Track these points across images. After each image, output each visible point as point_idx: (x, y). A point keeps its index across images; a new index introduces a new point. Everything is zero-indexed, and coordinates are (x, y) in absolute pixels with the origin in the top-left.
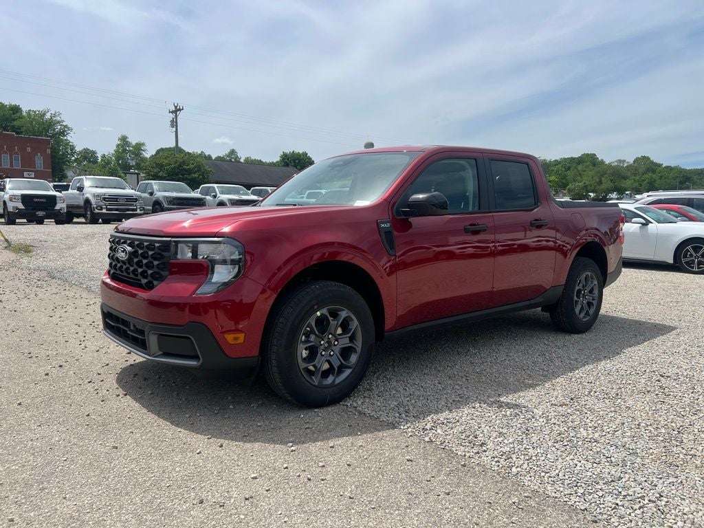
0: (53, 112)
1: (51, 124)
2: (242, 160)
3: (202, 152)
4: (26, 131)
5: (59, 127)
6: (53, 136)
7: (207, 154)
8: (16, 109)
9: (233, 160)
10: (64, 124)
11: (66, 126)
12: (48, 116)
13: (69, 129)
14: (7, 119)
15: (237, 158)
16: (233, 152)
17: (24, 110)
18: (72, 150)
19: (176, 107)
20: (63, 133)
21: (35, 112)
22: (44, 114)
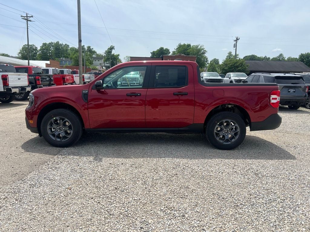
0: (201, 45)
1: (199, 50)
2: (286, 59)
3: (265, 56)
4: (191, 54)
5: (202, 51)
6: (200, 55)
7: (268, 57)
8: (189, 46)
9: (281, 59)
10: (205, 50)
11: (205, 51)
12: (199, 47)
13: (206, 51)
14: (185, 50)
15: (283, 58)
16: (281, 55)
17: (192, 45)
18: (206, 60)
19: (237, 38)
20: (204, 53)
21: (195, 46)
22: (198, 47)
